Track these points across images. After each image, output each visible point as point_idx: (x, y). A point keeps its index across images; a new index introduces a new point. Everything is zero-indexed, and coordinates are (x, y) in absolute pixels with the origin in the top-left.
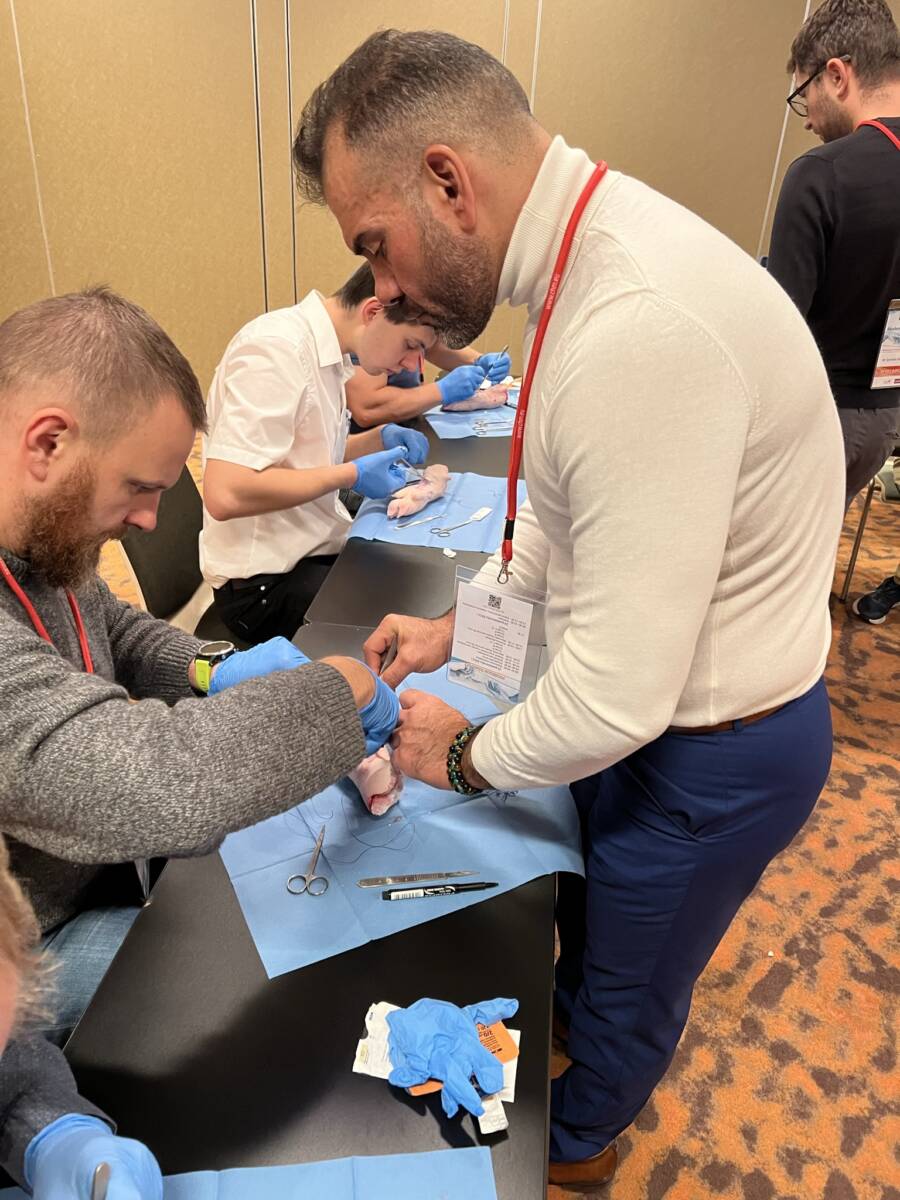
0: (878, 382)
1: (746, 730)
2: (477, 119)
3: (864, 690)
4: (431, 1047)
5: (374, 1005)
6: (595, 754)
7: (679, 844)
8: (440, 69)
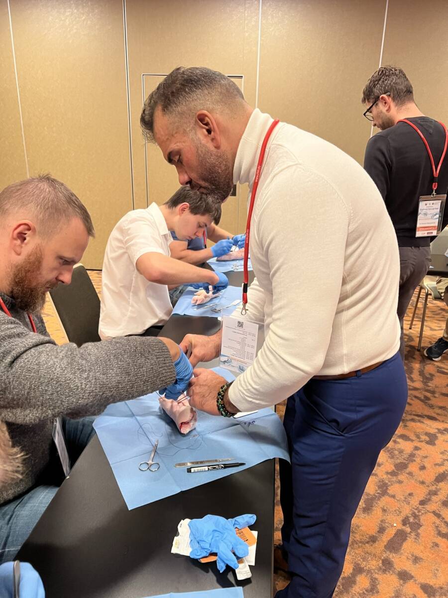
0: (419, 234)
1: (363, 376)
2: (219, 100)
3: (433, 392)
4: (211, 537)
5: (182, 520)
6: (287, 383)
7: (334, 438)
8: (202, 80)
